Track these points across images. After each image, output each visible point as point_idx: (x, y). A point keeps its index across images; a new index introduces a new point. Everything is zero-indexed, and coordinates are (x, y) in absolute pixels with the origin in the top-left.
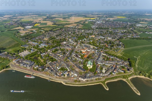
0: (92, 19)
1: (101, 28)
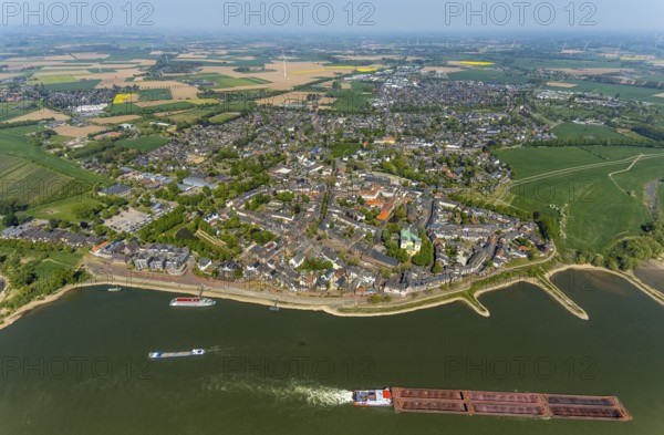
0: (364, 73)
1: (412, 110)
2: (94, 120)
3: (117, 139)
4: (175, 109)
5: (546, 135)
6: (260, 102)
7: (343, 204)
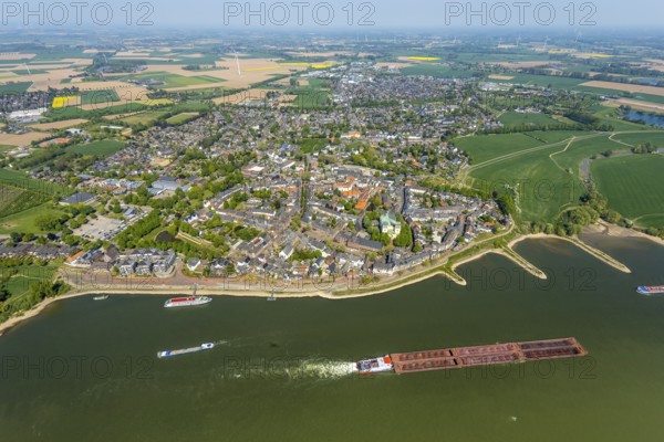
0: (319, 69)
1: (370, 104)
2: (34, 126)
3: (66, 145)
4: (126, 111)
5: (494, 124)
6: (218, 101)
7: (321, 197)
